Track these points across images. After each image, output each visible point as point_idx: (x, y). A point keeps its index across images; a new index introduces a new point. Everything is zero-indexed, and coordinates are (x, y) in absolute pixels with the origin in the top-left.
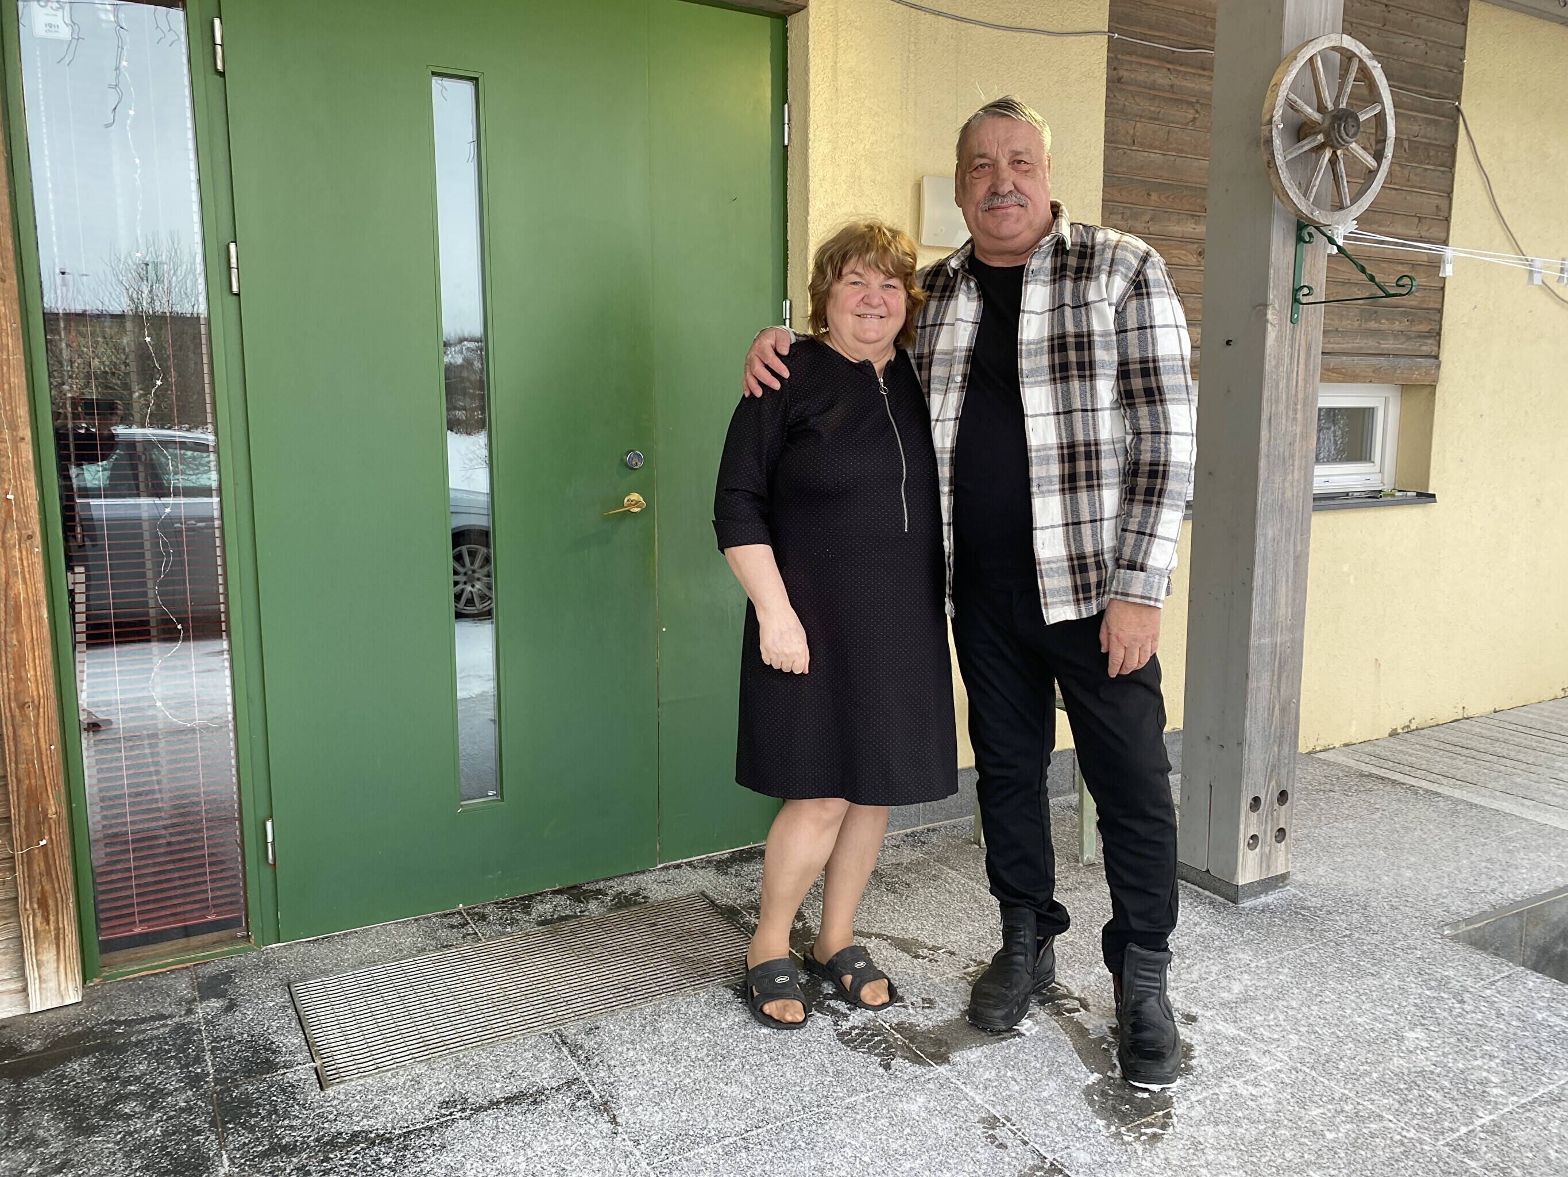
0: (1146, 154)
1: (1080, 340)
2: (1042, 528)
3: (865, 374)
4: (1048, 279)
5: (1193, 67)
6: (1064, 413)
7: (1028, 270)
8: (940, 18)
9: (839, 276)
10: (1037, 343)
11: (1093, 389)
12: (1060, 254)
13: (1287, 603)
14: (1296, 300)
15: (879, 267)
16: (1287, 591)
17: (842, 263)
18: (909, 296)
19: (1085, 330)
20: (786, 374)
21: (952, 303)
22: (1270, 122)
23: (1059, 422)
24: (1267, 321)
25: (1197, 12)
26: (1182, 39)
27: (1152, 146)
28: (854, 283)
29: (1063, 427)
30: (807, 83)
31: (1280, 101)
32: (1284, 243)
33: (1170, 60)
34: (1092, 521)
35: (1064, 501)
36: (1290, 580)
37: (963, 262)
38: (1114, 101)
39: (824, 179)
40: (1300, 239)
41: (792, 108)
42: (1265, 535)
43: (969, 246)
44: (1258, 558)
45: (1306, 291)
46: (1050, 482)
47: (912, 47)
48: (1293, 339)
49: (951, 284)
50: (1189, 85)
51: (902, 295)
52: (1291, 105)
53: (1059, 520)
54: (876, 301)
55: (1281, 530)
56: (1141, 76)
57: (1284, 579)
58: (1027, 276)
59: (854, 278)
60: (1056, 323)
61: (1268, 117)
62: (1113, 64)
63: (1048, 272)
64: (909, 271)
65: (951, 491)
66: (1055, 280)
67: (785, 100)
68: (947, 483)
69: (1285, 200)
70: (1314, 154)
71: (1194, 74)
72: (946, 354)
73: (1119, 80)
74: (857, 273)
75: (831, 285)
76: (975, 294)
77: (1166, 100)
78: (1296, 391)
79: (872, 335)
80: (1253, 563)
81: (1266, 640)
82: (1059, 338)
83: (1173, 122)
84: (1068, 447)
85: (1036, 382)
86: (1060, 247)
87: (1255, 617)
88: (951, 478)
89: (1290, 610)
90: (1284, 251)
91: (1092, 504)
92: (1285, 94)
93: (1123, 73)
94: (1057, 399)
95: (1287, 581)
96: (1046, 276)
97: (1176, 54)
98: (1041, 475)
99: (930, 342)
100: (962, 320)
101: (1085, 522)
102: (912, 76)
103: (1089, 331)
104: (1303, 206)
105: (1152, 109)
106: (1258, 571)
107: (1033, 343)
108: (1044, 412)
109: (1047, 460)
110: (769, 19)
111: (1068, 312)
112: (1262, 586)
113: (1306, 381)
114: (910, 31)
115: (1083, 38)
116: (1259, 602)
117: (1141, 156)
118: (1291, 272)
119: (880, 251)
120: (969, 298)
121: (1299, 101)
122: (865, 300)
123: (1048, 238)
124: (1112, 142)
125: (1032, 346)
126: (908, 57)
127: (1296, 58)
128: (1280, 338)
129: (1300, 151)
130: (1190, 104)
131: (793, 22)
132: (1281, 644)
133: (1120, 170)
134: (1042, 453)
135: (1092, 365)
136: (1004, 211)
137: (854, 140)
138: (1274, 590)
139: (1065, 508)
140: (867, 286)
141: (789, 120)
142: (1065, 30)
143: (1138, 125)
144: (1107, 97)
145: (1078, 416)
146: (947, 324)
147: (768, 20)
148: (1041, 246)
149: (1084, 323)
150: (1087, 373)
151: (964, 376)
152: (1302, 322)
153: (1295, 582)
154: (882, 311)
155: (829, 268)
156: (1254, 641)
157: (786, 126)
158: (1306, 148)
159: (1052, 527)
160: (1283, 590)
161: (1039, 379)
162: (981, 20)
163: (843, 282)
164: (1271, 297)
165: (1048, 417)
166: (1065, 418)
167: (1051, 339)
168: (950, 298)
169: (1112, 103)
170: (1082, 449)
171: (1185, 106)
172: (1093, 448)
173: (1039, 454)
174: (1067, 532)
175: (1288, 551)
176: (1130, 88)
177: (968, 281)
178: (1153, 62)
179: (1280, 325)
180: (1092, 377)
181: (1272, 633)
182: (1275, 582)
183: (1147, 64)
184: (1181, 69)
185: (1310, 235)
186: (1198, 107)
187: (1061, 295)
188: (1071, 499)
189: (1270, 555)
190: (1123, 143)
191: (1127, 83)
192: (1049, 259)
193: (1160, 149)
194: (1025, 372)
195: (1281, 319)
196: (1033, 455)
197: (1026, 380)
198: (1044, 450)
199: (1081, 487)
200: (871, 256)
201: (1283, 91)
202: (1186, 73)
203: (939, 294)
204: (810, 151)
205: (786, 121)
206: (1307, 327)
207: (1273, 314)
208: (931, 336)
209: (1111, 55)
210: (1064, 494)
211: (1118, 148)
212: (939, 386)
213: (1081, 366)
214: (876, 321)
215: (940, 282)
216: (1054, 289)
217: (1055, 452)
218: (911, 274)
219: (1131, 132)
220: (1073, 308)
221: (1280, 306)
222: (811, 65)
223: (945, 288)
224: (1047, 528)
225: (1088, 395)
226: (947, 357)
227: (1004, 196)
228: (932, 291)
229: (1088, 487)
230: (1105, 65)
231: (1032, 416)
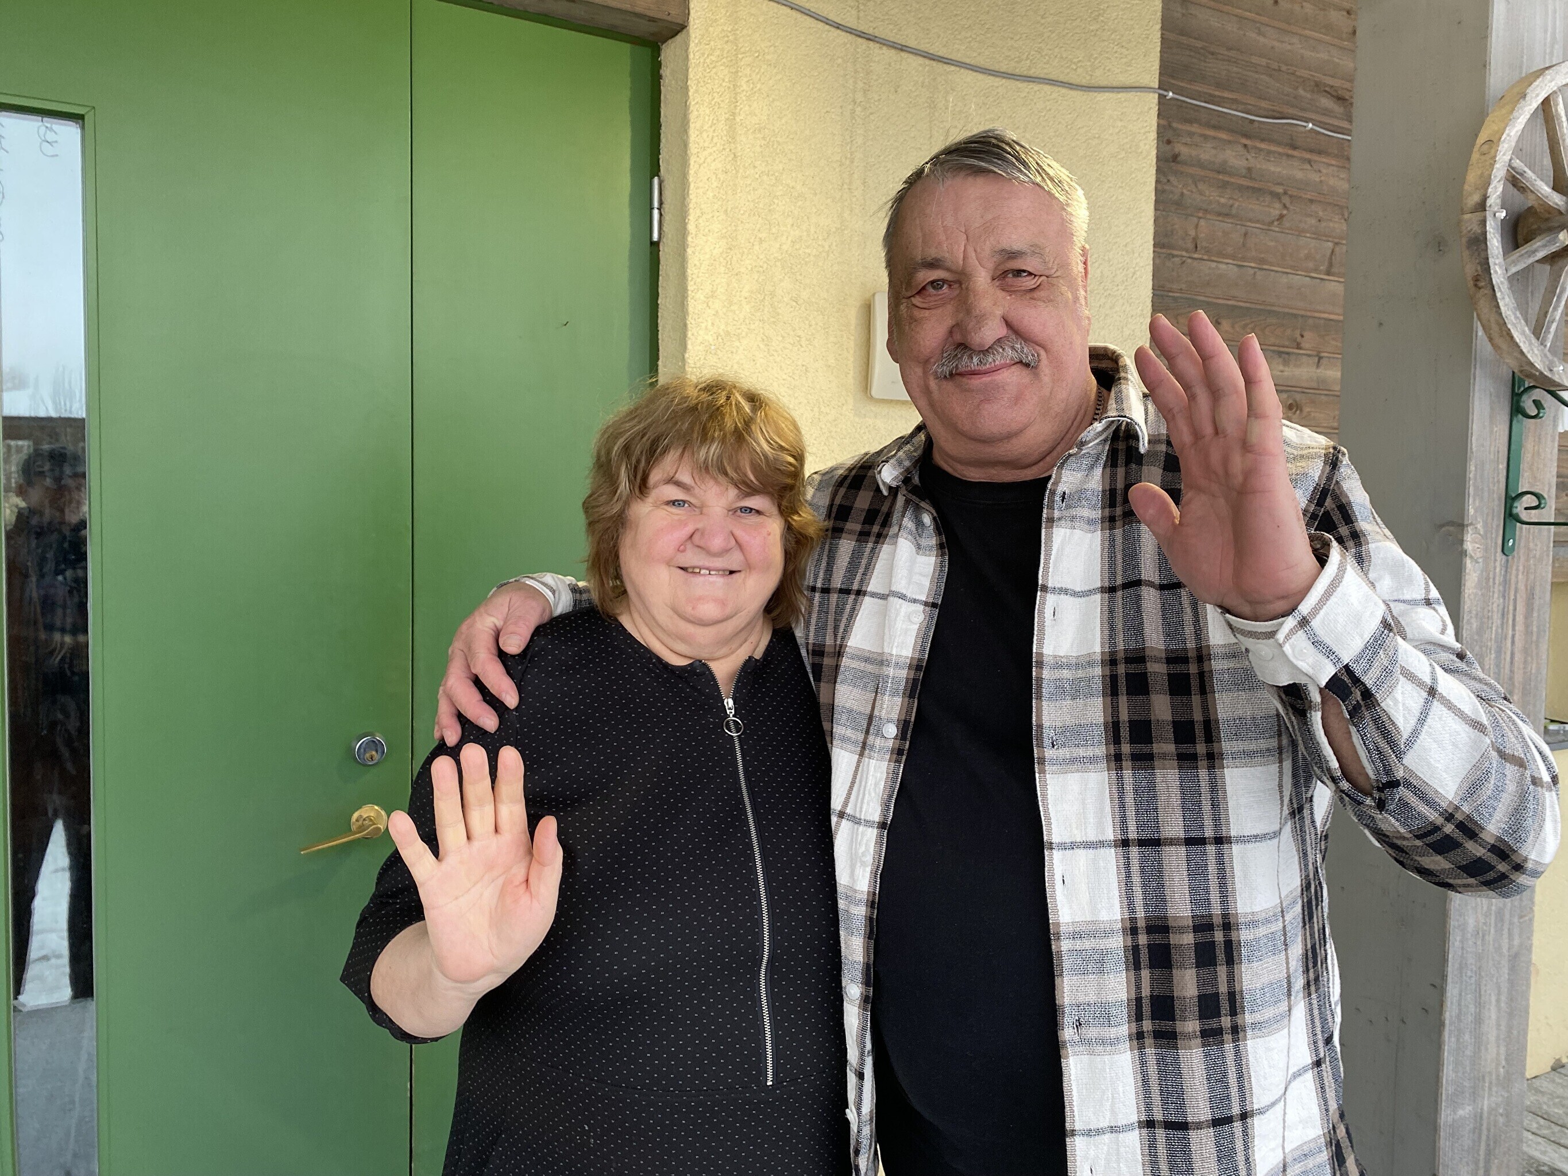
0: (1214, 265)
1: (1179, 668)
2: (1088, 1133)
3: (694, 688)
4: (1097, 514)
5: (1279, 144)
6: (1141, 843)
7: (1053, 493)
8: (904, 55)
9: (642, 486)
10: (1077, 666)
11: (1216, 788)
12: (1121, 459)
13: (1498, 1038)
14: (1510, 517)
15: (726, 474)
16: (1498, 1019)
17: (648, 462)
18: (789, 528)
19: (1191, 645)
20: (511, 698)
21: (886, 549)
22: (1482, 206)
23: (1128, 866)
24: (1463, 553)
25: (1284, 68)
26: (1264, 104)
27: (1221, 254)
28: (673, 503)
29: (1136, 879)
30: (685, 145)
31: (1499, 172)
32: (1491, 417)
33: (1245, 132)
34: (1216, 1123)
35: (1143, 1063)
36: (1503, 998)
37: (908, 470)
38: (1167, 187)
39: (713, 295)
40: (1517, 410)
41: (665, 184)
42: (1463, 928)
43: (922, 436)
44: (1452, 969)
45: (1529, 500)
46: (1106, 1018)
47: (859, 97)
48: (1506, 582)
49: (885, 509)
50: (1272, 169)
51: (774, 527)
52: (1514, 180)
53: (1130, 1111)
54: (717, 542)
55: (1487, 915)
56: (1207, 153)
57: (1493, 999)
58: (1051, 507)
59: (672, 492)
60: (1119, 625)
61: (1476, 198)
62: (1166, 135)
63: (1097, 500)
64: (789, 481)
65: (865, 999)
66: (1112, 519)
67: (655, 170)
68: (859, 975)
69: (1504, 346)
70: (1548, 267)
71: (1280, 154)
72: (867, 660)
73: (1175, 158)
74: (678, 484)
75: (627, 504)
76: (931, 540)
77: (1241, 188)
78: (1512, 671)
79: (709, 610)
80: (1444, 977)
81: (1465, 1111)
82: (1128, 660)
83: (1250, 221)
84: (1150, 929)
85: (1073, 761)
86: (1121, 446)
87: (1448, 1073)
88: (867, 966)
89: (1503, 1050)
90: (1491, 432)
91: (1217, 1077)
92: (1507, 158)
93: (1179, 148)
94: (1122, 806)
95: (1498, 1001)
96: (1094, 507)
97: (1256, 125)
98: (1082, 999)
99: (836, 628)
100: (902, 597)
101: (1199, 1126)
102: (860, 140)
103: (1199, 649)
104: (1536, 355)
105: (1223, 200)
106: (1452, 991)
107: (1069, 666)
108: (1092, 837)
109: (1099, 963)
110: (628, 45)
111: (1150, 599)
112: (1459, 1017)
113: (1526, 651)
114: (856, 72)
115: (1122, 96)
116: (1454, 1045)
117: (1207, 268)
118: (1503, 466)
119: (731, 440)
120: (919, 547)
121: (1529, 173)
122: (696, 538)
123: (1098, 426)
124: (1163, 246)
125: (1066, 674)
126: (853, 111)
127: (1524, 96)
128: (1485, 582)
129: (1531, 260)
130: (1276, 196)
131: (669, 52)
132: (1489, 1113)
133: (1175, 286)
134: (1088, 944)
135: (1210, 730)
136: (986, 379)
137: (763, 235)
138: (1479, 1020)
139: (1145, 1081)
140: (701, 509)
141: (661, 203)
142: (1094, 82)
143: (1202, 223)
144: (1157, 181)
145: (1175, 858)
146: (873, 595)
147: (626, 47)
148: (1082, 444)
149: (1189, 630)
150: (1201, 748)
151: (904, 727)
152: (1520, 553)
153: (1511, 999)
154: (734, 560)
155: (623, 469)
156: (1446, 1116)
157: (656, 212)
158: (1540, 255)
159: (1113, 1129)
160: (1491, 1014)
161: (1081, 752)
162: (968, 61)
163: (650, 499)
164: (1472, 511)
165: (1102, 851)
166: (1143, 860)
167: (1111, 661)
168: (880, 537)
169: (1164, 191)
170: (1188, 939)
171: (1268, 198)
172: (1219, 936)
173: (1079, 945)
174: (1152, 1145)
175: (1498, 949)
176: (1191, 170)
177: (918, 510)
178: (1223, 136)
179: (1486, 559)
180: (1214, 759)
181: (1475, 1095)
182: (1479, 1004)
183: (1214, 138)
184: (1263, 146)
185: (1538, 404)
186: (1286, 200)
187: (1131, 556)
188: (1161, 1061)
189: (1471, 960)
190: (1182, 249)
191: (1185, 163)
192: (1098, 472)
193: (1234, 258)
194: (1048, 734)
195: (1486, 550)
196: (1064, 946)
197: (1049, 753)
198: (1093, 935)
199: (1189, 1037)
200: (712, 450)
201: (1504, 155)
202: (1269, 152)
203: (858, 527)
204: (689, 251)
205: (656, 204)
206: (1528, 560)
207: (1474, 541)
208: (839, 612)
209: (1162, 122)
210: (1141, 1047)
211: (1174, 256)
212: (849, 733)
213: (1183, 732)
214: (719, 581)
215: (863, 501)
216: (1112, 541)
217: (1117, 943)
218: (791, 488)
219: (1192, 233)
220: (1162, 587)
221: (1485, 525)
222: (692, 117)
223: (871, 516)
224: (1099, 1132)
225: (1206, 806)
226: (870, 668)
227: (986, 352)
228: (845, 519)
229: (1205, 1034)
230: (1153, 135)
231: (1063, 846)
